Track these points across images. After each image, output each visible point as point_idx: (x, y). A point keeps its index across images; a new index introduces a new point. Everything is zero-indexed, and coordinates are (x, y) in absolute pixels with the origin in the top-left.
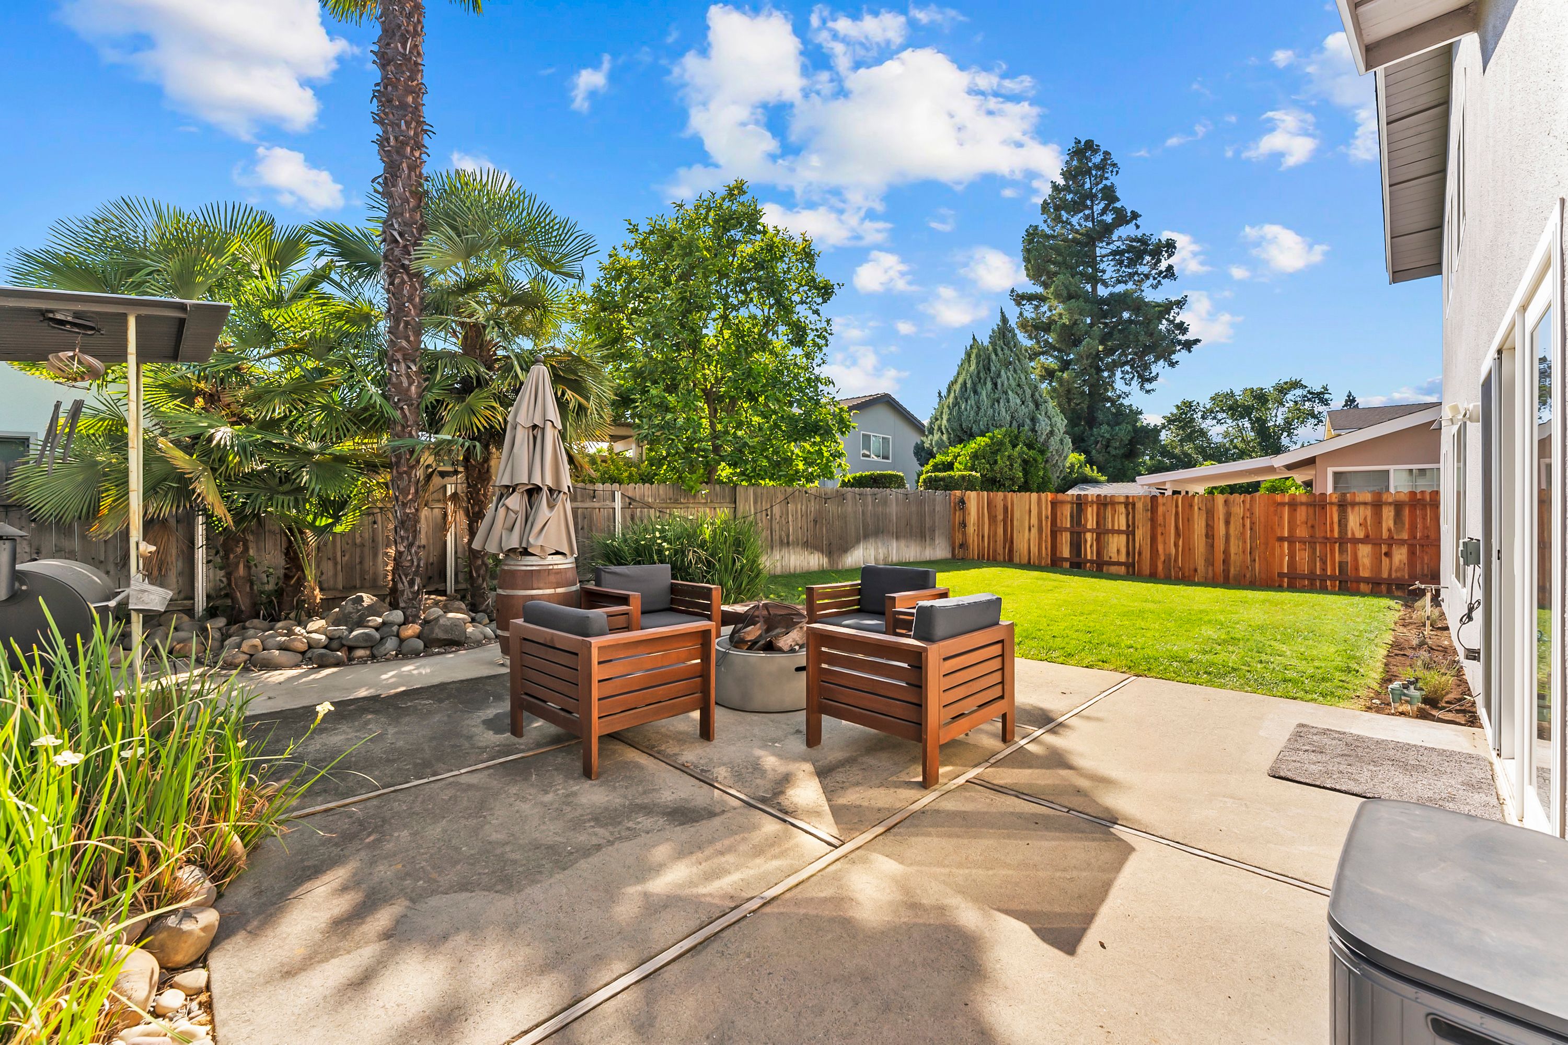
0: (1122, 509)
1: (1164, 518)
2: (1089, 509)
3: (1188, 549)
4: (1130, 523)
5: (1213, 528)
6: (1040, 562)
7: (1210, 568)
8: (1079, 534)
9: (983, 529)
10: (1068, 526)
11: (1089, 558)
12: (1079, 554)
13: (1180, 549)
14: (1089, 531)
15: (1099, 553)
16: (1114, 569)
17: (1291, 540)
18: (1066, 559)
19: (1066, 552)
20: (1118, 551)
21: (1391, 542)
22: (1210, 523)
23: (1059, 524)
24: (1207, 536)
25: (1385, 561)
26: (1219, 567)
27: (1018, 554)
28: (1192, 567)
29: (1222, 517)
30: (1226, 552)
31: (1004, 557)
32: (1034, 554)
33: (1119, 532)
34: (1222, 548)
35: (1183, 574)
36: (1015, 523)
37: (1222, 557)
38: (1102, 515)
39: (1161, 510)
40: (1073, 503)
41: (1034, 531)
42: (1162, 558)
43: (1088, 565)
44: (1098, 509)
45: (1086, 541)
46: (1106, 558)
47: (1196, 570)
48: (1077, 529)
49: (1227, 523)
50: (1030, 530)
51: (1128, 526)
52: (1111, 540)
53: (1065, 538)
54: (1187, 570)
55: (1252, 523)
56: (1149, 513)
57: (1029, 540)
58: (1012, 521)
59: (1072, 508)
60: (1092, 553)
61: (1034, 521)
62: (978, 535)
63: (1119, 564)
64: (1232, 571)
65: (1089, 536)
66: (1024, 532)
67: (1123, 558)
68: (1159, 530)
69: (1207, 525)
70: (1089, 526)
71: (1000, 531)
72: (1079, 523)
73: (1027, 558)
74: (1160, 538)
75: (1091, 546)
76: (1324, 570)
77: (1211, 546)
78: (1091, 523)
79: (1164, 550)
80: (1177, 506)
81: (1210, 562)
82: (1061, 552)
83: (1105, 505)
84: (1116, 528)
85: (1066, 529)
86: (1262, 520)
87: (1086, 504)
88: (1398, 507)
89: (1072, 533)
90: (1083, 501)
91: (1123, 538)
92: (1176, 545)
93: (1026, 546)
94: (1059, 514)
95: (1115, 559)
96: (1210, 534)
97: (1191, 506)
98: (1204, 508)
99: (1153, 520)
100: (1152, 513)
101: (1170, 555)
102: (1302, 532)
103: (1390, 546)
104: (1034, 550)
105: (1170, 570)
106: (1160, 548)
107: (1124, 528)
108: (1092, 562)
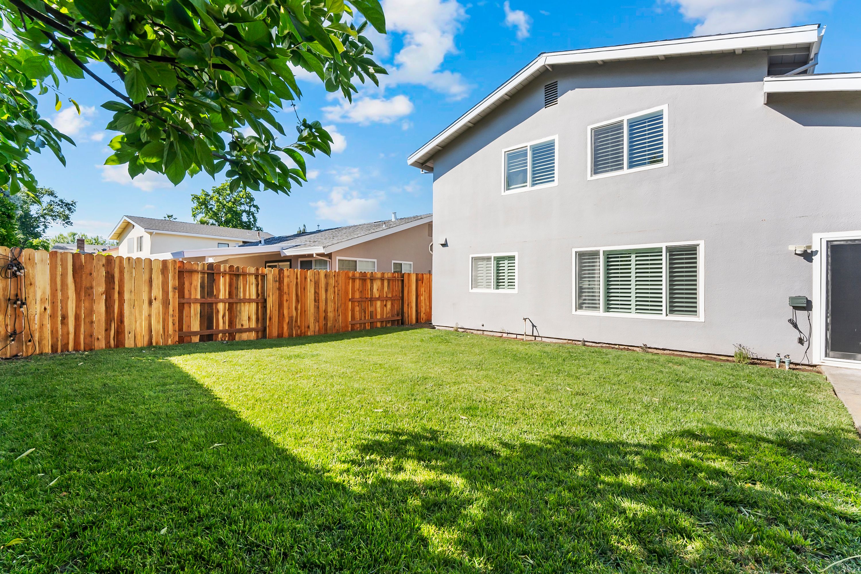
0: (253, 279)
1: (288, 287)
2: (222, 279)
3: (304, 312)
4: (260, 292)
5: (318, 294)
6: (166, 340)
7: (317, 324)
8: (211, 305)
9: (64, 308)
10: (199, 297)
11: (221, 327)
12: (210, 326)
13: (299, 311)
14: (222, 301)
15: (231, 323)
16: (245, 336)
17: (352, 300)
18: (195, 333)
19: (195, 326)
20: (249, 318)
21: (387, 299)
22: (317, 291)
23: (187, 295)
24: (315, 301)
25: (385, 308)
26: (322, 322)
27: (132, 335)
28: (306, 325)
29: (323, 286)
30: (326, 311)
31: (108, 343)
32: (158, 333)
33: (250, 301)
34: (324, 309)
35: (301, 331)
36: (126, 296)
37: (324, 314)
38: (235, 285)
39: (286, 280)
40: (203, 273)
41: (157, 305)
42: (287, 320)
43: (220, 335)
44: (231, 280)
45: (218, 312)
46: (239, 327)
47: (309, 327)
48: (210, 300)
49: (326, 291)
50: (150, 303)
51: (258, 295)
52: (243, 308)
53: (195, 310)
54: (303, 328)
55: (339, 290)
56: (277, 283)
57: (150, 315)
58: (121, 293)
59: (203, 278)
60: (224, 323)
61: (157, 292)
62: (53, 316)
63: (250, 330)
64: (329, 325)
65: (221, 307)
66: (141, 307)
67: (253, 325)
68: (285, 297)
69: (315, 292)
70: (221, 297)
71: (100, 307)
72: (210, 293)
73: (146, 339)
74: (285, 304)
75: (224, 316)
76: (365, 317)
77: (317, 308)
78: (223, 292)
79: (289, 314)
80: (297, 278)
81: (317, 320)
82: (189, 326)
83: (238, 276)
84: (247, 297)
85: (196, 301)
86: (343, 288)
87: (219, 274)
88: (389, 280)
89: (202, 304)
90: (215, 271)
91: (254, 306)
92: (296, 309)
93: (144, 324)
94: (187, 284)
95: (246, 326)
96: (317, 300)
97: (306, 278)
98: (313, 280)
99: (280, 289)
100: (280, 284)
101: (292, 317)
102: (357, 295)
103: (387, 301)
104: (157, 327)
105: (292, 329)
106: (286, 312)
107: (254, 297)
108: (224, 332)
